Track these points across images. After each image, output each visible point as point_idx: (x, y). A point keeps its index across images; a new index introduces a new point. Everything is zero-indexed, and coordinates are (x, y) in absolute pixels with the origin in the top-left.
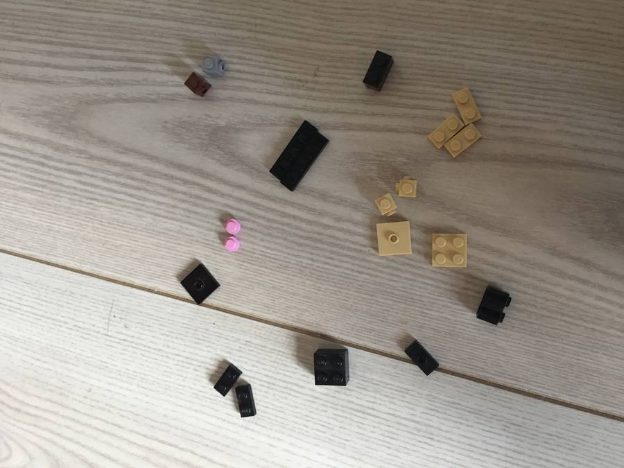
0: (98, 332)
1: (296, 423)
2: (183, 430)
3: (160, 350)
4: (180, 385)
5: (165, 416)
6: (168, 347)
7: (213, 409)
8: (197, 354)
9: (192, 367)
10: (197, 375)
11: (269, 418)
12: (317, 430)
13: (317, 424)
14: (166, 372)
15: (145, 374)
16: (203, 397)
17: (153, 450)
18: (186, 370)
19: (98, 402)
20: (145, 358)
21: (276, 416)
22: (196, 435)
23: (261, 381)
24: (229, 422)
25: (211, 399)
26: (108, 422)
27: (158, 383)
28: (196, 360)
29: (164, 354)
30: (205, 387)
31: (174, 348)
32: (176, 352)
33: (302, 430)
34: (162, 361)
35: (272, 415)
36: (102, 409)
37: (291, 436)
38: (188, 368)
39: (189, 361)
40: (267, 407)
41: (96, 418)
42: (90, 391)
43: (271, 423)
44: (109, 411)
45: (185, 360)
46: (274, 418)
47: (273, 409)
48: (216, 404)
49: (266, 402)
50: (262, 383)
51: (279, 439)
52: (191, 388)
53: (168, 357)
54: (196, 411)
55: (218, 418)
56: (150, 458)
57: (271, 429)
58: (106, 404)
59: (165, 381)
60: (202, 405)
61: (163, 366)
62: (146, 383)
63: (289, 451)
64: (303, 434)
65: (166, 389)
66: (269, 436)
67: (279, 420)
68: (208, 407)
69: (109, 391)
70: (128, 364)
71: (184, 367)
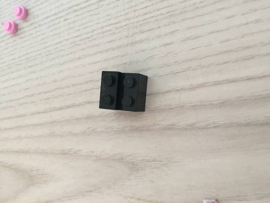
2: (74, 85)
3: (32, 24)
4: (57, 44)
5: (55, 81)
6: (38, 16)
7: (93, 46)
8: (62, 5)
9: (62, 19)
10: (69, 24)
11: (153, 17)
15: (27, 54)
16: (81, 40)
17: (55, 122)
18: (58, 25)
20: (24, 39)
21: (158, 10)
22: (87, 82)
24: (114, 49)
25: (88, 38)
26: (13, 118)
27: (40, 54)
28: (63, 11)
29: (36, 25)
30: (79, 30)
31: (43, 14)
32: (45, 16)
34: (36, 32)
37: (184, 20)
38: (59, 23)
39: (59, 16)
40: (146, 7)
44: (11, 107)
45: (55, 17)
46: (159, 13)
47: (153, 5)
51: (173, 32)
52: (67, 40)
53: (40, 25)
54: (79, 58)
55: (102, 52)
56: (55, 131)
57: (159, 27)
58: (7, 102)
59: (45, 48)
60: (83, 49)
61: (39, 36)
62: (30, 61)
63: (189, 39)
64: (198, 8)
65: (48, 55)
66: (159, 36)
67: (164, 11)
68: (88, 47)
69: (6, 88)
70: (13, 54)
71: (55, 24)
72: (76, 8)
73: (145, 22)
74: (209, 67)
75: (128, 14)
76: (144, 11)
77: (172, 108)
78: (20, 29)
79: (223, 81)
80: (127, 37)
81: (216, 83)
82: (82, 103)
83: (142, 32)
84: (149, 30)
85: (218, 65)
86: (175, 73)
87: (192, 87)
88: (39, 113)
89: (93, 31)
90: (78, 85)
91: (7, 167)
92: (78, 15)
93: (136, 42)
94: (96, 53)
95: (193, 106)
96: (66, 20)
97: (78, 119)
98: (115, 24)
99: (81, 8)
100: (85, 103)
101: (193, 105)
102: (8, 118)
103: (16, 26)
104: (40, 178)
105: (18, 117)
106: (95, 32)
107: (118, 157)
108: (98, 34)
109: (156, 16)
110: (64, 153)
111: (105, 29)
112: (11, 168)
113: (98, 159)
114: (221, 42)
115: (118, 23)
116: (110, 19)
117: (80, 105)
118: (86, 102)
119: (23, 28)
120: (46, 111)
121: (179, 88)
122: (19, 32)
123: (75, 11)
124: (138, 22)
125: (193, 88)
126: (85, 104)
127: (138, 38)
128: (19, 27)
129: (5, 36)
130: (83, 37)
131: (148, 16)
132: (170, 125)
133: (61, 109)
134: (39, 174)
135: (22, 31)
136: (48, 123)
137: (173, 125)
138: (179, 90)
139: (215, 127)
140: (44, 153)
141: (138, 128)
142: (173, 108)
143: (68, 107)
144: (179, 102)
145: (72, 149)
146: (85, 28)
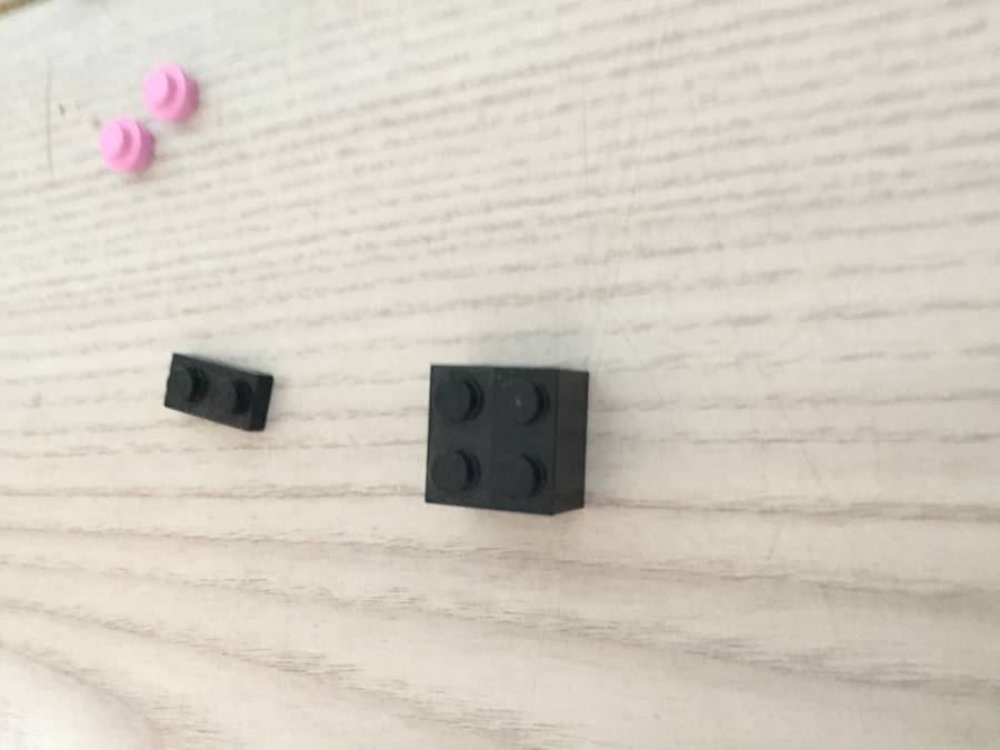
0: (27, 191)
1: (840, 158)
2: (353, 414)
3: (212, 146)
7: (445, 275)
10: (358, 170)
11: (697, 200)
12: (962, 140)
13: (949, 111)
14: (244, 215)
15: (183, 260)
16: (399, 243)
17: (267, 540)
19: (64, 431)
20: (174, 201)
21: (721, 176)
23: (616, 52)
24: (524, 301)
25: (428, 239)
27: (233, 271)
30: (393, 202)
33: (876, 177)
34: (226, 181)
35: (706, 177)
36: (79, 452)
37: (823, 234)
38: (317, 161)
40: (673, 156)
41: (72, 493)
42: (37, 403)
43: (713, 216)
44: (102, 451)
46: (722, 187)
47: (701, 151)
48: (453, 249)
49: (658, 137)
50: (619, 63)
51: (772, 277)
52: (345, 233)
53: (243, 157)
54: (385, 313)
55: (475, 304)
56: (264, 576)
57: (720, 246)
58: (92, 429)
59: (254, 250)
60: (402, 281)
61: (234, 196)
62: (194, 288)
63: (839, 313)
64: (888, 195)
65: (262, 278)
66: (715, 283)
67: (747, 185)
68: (424, 275)
69: (90, 375)
70: (127, 252)
71: (304, 163)
72: (390, 112)
73: (663, 214)
74: (908, 441)
75: (595, 170)
76: (664, 170)
77: (739, 575)
78: (164, 158)
79: (961, 509)
80: (584, 261)
81: (930, 514)
82: (380, 487)
83: (646, 253)
84: (677, 251)
85: (945, 440)
86: (763, 442)
87: (831, 510)
88: (208, 496)
89: (449, 216)
90: (369, 414)
91: (67, 673)
92: (396, 143)
93: (616, 291)
94: (452, 305)
95: (823, 586)
96: (345, 153)
97: (355, 547)
98: (542, 201)
99: (413, 118)
100: (388, 491)
101: (826, 579)
102: (90, 493)
103: (149, 141)
104: (189, 740)
105: (126, 494)
106: (458, 222)
107: (498, 722)
108: (466, 231)
109: (711, 201)
110: (289, 666)
111: (497, 216)
112: (82, 682)
113: (421, 714)
114: (968, 352)
115: (552, 199)
116: (521, 181)
117: (368, 494)
118: (395, 487)
119: (176, 155)
120: (237, 492)
121: (777, 504)
122: (158, 168)
123: (387, 123)
124: (632, 210)
125: (831, 514)
126: (392, 494)
127: (628, 272)
128: (160, 148)
129: (101, 173)
130: (406, 232)
131: (675, 193)
132: (721, 642)
133: (295, 494)
134: (187, 727)
135: (170, 165)
136: (238, 540)
137: (736, 643)
138: (772, 512)
139: (905, 685)
140: (214, 650)
141: (590, 628)
142: (743, 579)
143: (323, 493)
144: (768, 558)
145: (323, 656)
146: (419, 198)
